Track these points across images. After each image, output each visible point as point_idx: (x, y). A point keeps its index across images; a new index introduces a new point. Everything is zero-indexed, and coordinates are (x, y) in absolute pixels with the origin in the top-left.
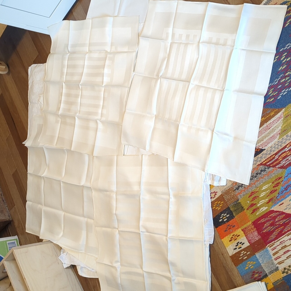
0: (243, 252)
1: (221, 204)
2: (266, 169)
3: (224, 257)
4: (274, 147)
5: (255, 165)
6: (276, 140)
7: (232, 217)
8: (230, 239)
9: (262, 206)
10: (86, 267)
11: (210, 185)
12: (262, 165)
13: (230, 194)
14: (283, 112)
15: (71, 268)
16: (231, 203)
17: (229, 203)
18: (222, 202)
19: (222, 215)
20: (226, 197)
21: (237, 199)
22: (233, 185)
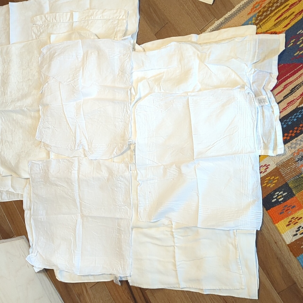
1: (276, 180)
3: (277, 246)
7: (291, 195)
8: (287, 223)
11: (260, 156)
13: (289, 167)
15: (44, 272)
16: (290, 178)
17: (287, 178)
18: (277, 177)
19: (277, 193)
20: (284, 170)
21: (299, 172)
22: (294, 155)
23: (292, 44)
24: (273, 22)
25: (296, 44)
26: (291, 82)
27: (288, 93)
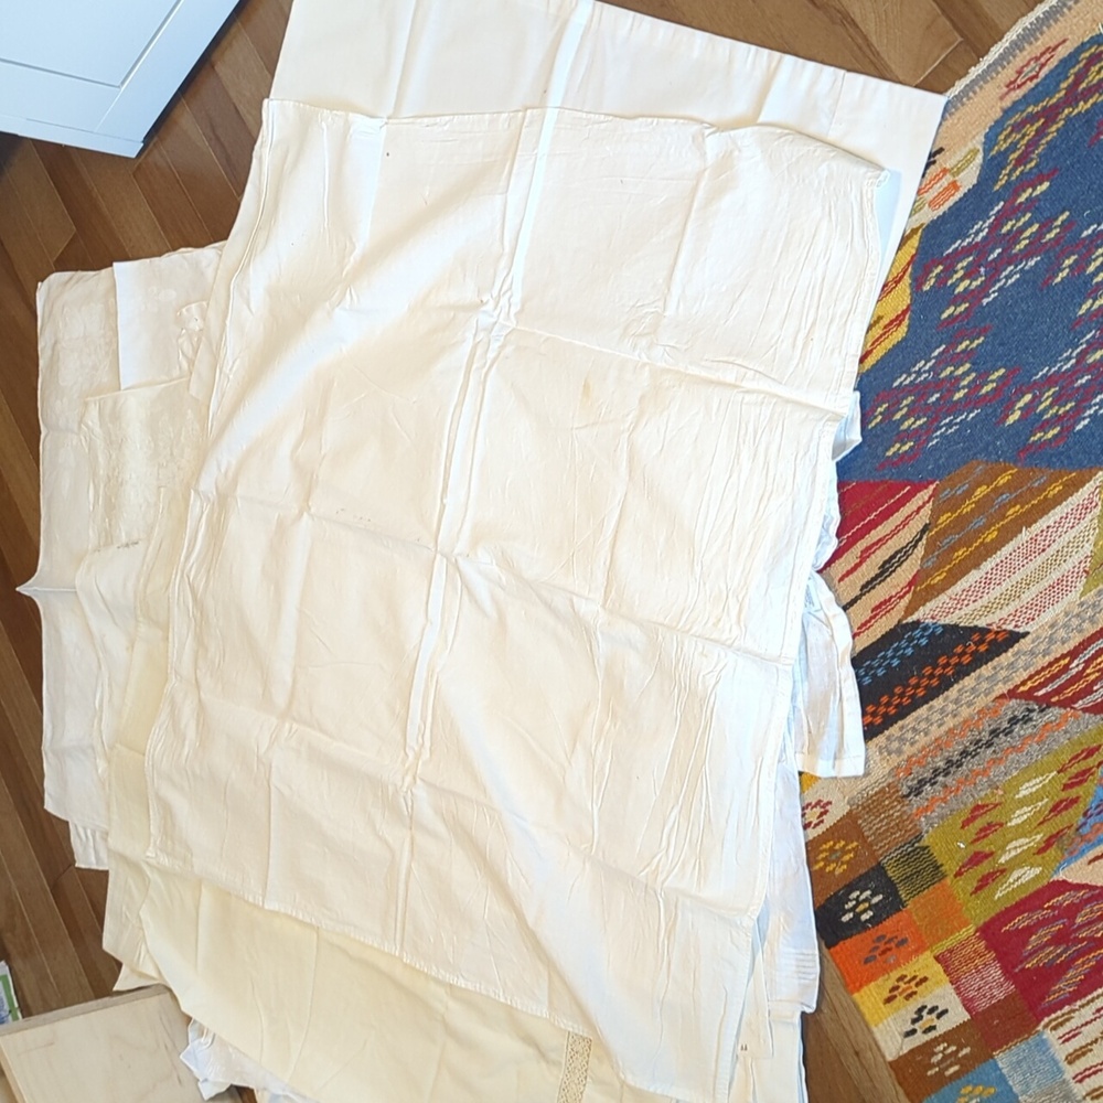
0: (941, 1048)
1: (850, 851)
2: (1034, 715)
3: (862, 1065)
4: (1065, 626)
5: (986, 695)
6: (1074, 596)
7: (892, 905)
8: (886, 994)
9: (1017, 862)
10: (291, 1096)
11: (800, 774)
12: (1016, 698)
13: (884, 812)
14: (1098, 484)
15: (232, 1096)
16: (889, 849)
17: (881, 847)
18: (852, 842)
19: (855, 895)
20: (870, 823)
21: (913, 831)
22: (896, 776)
23: (880, 417)
25: (890, 420)
26: (880, 540)
27: (873, 575)
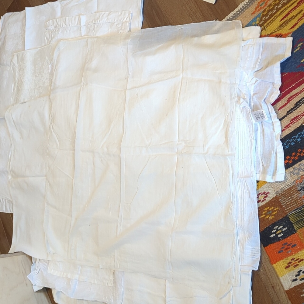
1: (275, 211)
3: (274, 291)
7: (291, 231)
8: (286, 265)
11: (258, 182)
13: (290, 197)
15: (44, 291)
16: (291, 210)
17: (288, 210)
18: (276, 208)
19: (276, 227)
20: (284, 200)
21: (301, 204)
22: (296, 183)
23: (299, 48)
24: (279, 22)
25: (303, 48)
26: (296, 94)
27: (292, 107)
